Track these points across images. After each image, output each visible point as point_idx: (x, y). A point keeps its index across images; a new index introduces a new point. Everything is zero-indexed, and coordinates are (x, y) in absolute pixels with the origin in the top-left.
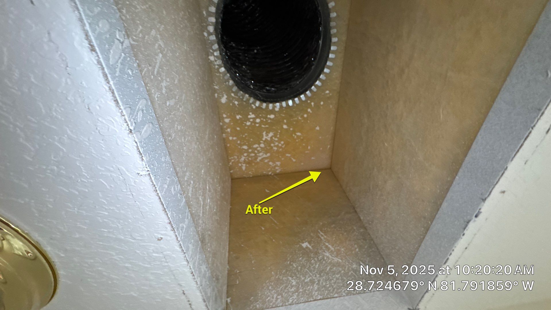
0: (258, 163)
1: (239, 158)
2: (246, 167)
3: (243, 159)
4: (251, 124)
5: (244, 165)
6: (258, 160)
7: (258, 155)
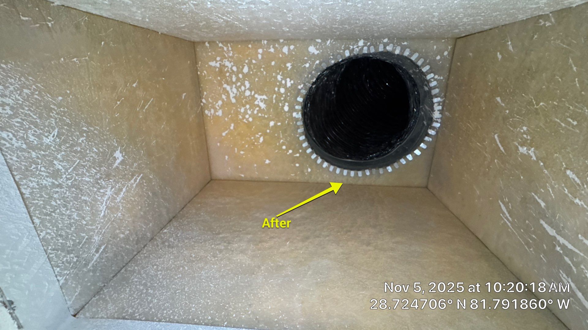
0: (221, 85)
1: (230, 59)
2: (215, 67)
3: (227, 64)
4: (279, 81)
5: (218, 65)
6: (225, 86)
7: (234, 86)
